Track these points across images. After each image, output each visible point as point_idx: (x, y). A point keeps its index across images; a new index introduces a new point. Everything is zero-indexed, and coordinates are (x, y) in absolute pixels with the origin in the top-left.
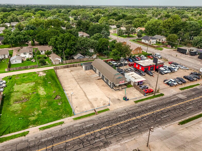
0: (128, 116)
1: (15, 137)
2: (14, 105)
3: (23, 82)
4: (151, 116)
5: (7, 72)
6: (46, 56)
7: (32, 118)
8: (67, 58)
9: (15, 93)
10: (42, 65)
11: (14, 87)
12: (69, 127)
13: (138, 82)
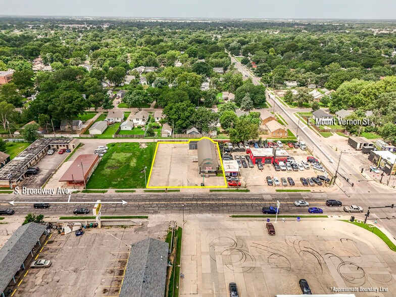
0: (191, 200)
1: (97, 192)
2: (106, 170)
3: (122, 151)
4: (212, 205)
5: (113, 138)
6: (160, 125)
7: (114, 183)
8: (180, 132)
9: (111, 160)
10: (149, 136)
11: (113, 154)
12: (137, 195)
13: (231, 173)
